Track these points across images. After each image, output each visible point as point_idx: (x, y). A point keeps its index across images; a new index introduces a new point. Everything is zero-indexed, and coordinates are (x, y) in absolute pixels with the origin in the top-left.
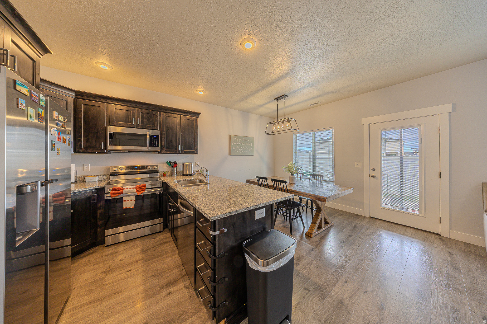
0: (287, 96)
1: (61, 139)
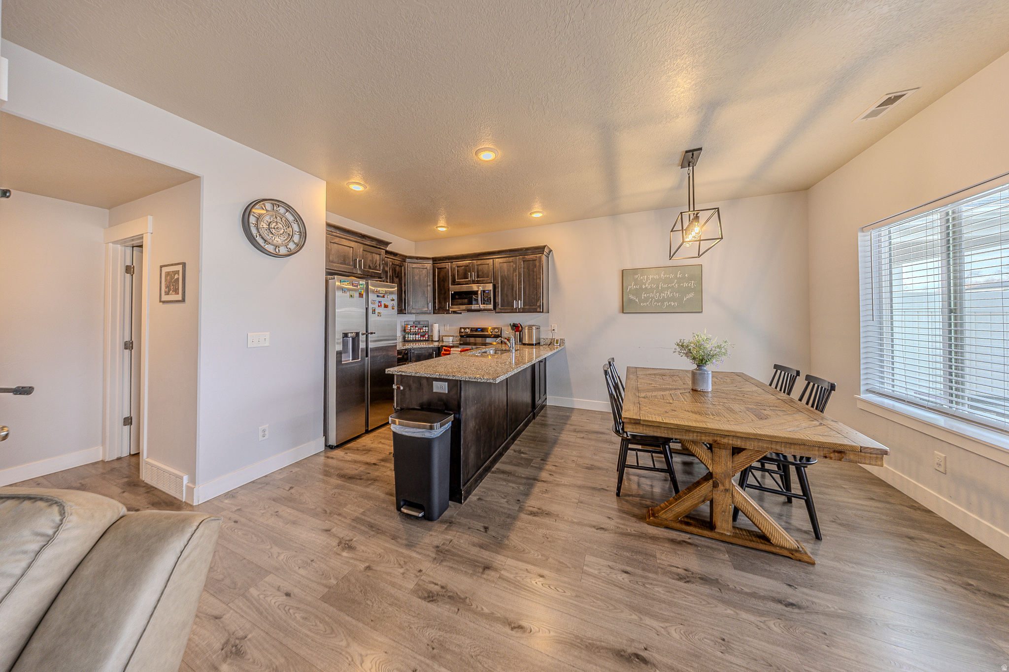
0: (700, 149)
1: (383, 306)
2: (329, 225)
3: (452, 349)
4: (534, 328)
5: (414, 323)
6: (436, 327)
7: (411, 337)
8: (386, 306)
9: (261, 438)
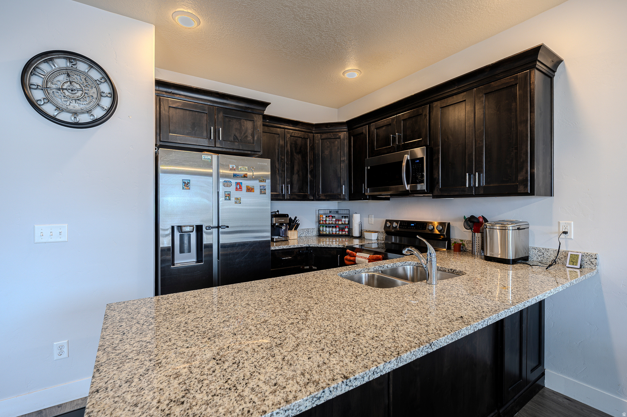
1: (244, 188)
2: (159, 83)
3: (358, 254)
4: (510, 227)
5: (330, 212)
6: (356, 219)
7: (328, 230)
8: (250, 190)
9: (56, 357)
